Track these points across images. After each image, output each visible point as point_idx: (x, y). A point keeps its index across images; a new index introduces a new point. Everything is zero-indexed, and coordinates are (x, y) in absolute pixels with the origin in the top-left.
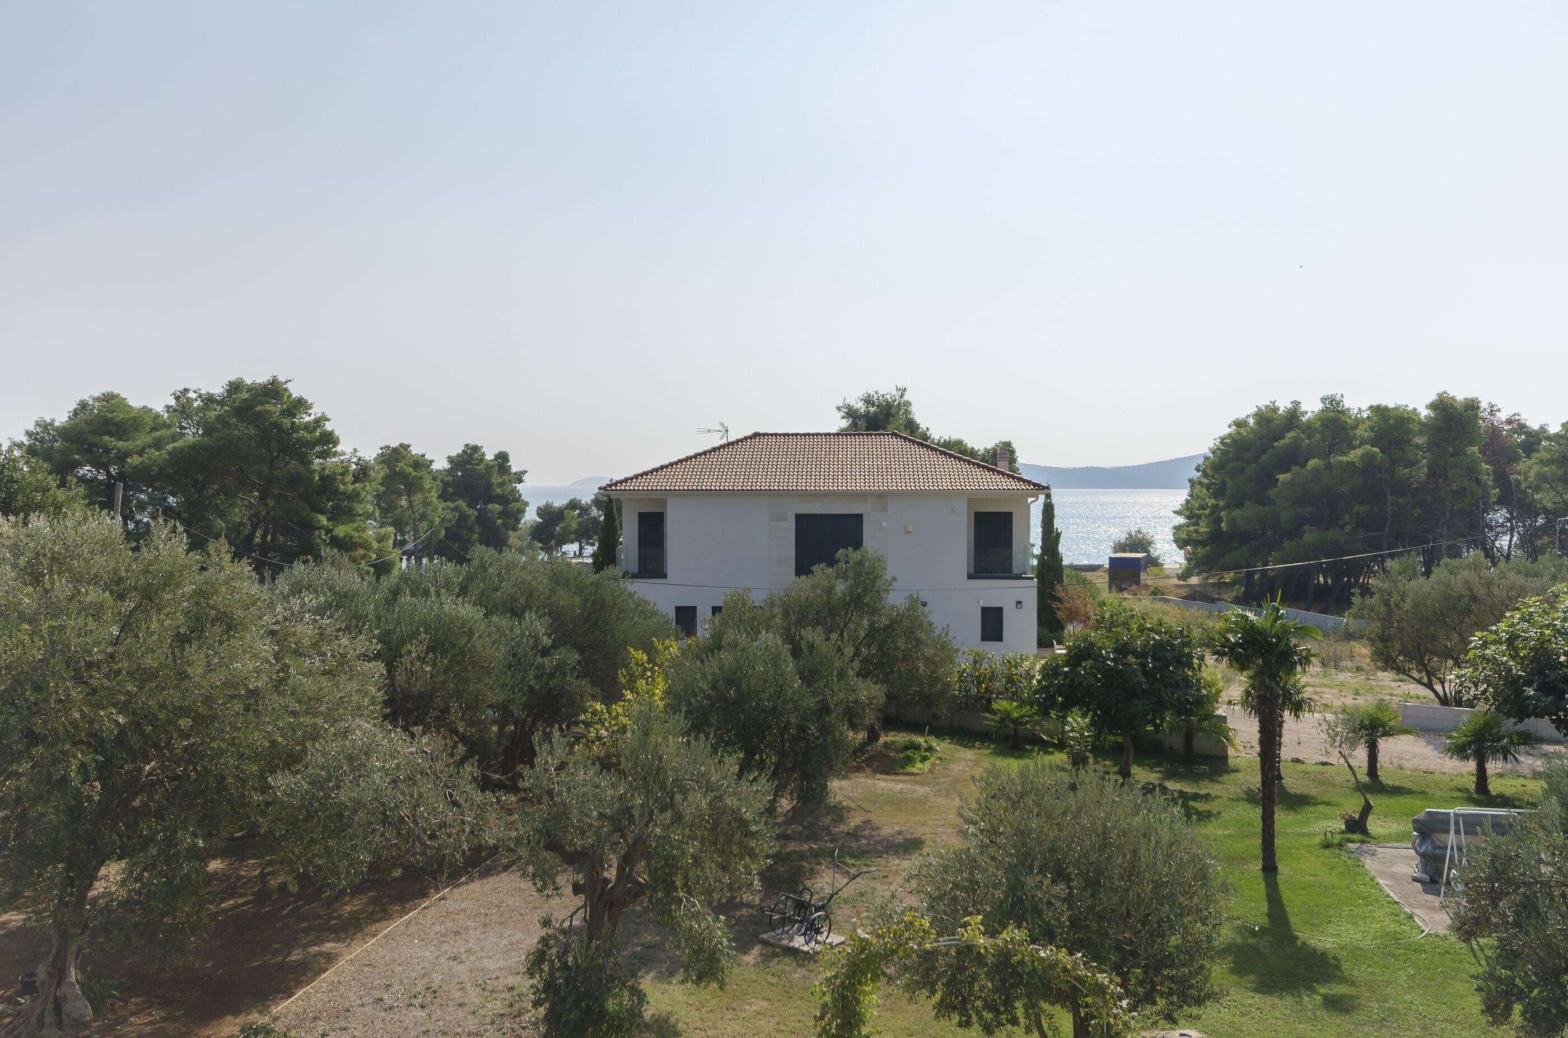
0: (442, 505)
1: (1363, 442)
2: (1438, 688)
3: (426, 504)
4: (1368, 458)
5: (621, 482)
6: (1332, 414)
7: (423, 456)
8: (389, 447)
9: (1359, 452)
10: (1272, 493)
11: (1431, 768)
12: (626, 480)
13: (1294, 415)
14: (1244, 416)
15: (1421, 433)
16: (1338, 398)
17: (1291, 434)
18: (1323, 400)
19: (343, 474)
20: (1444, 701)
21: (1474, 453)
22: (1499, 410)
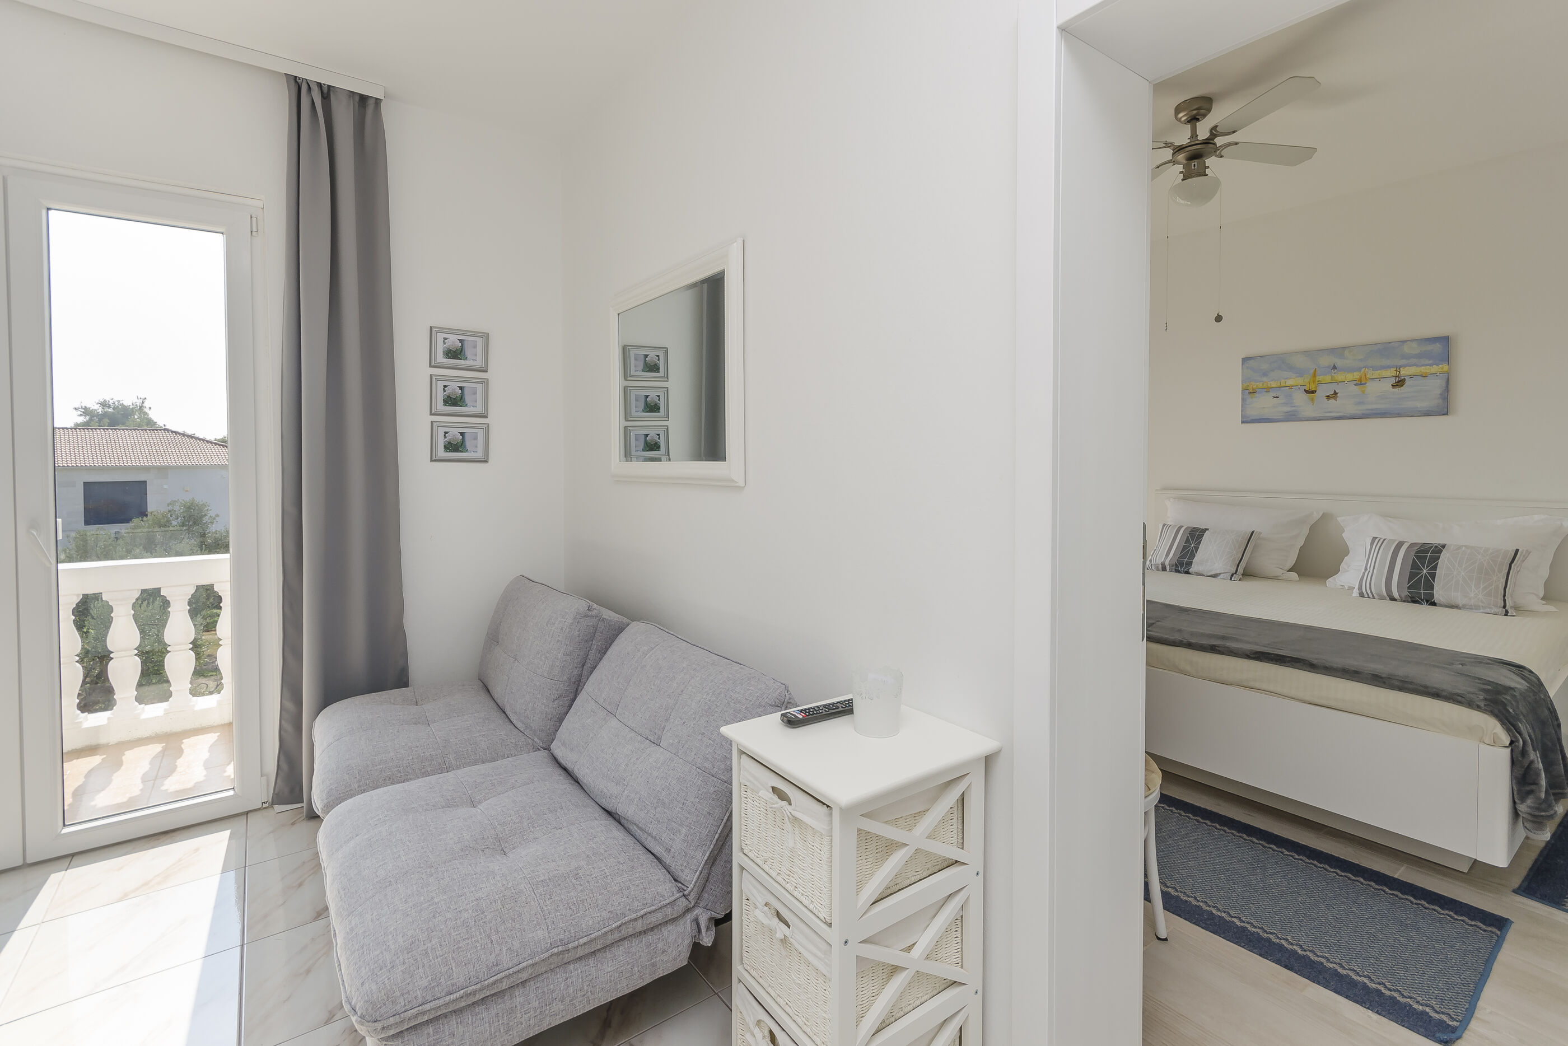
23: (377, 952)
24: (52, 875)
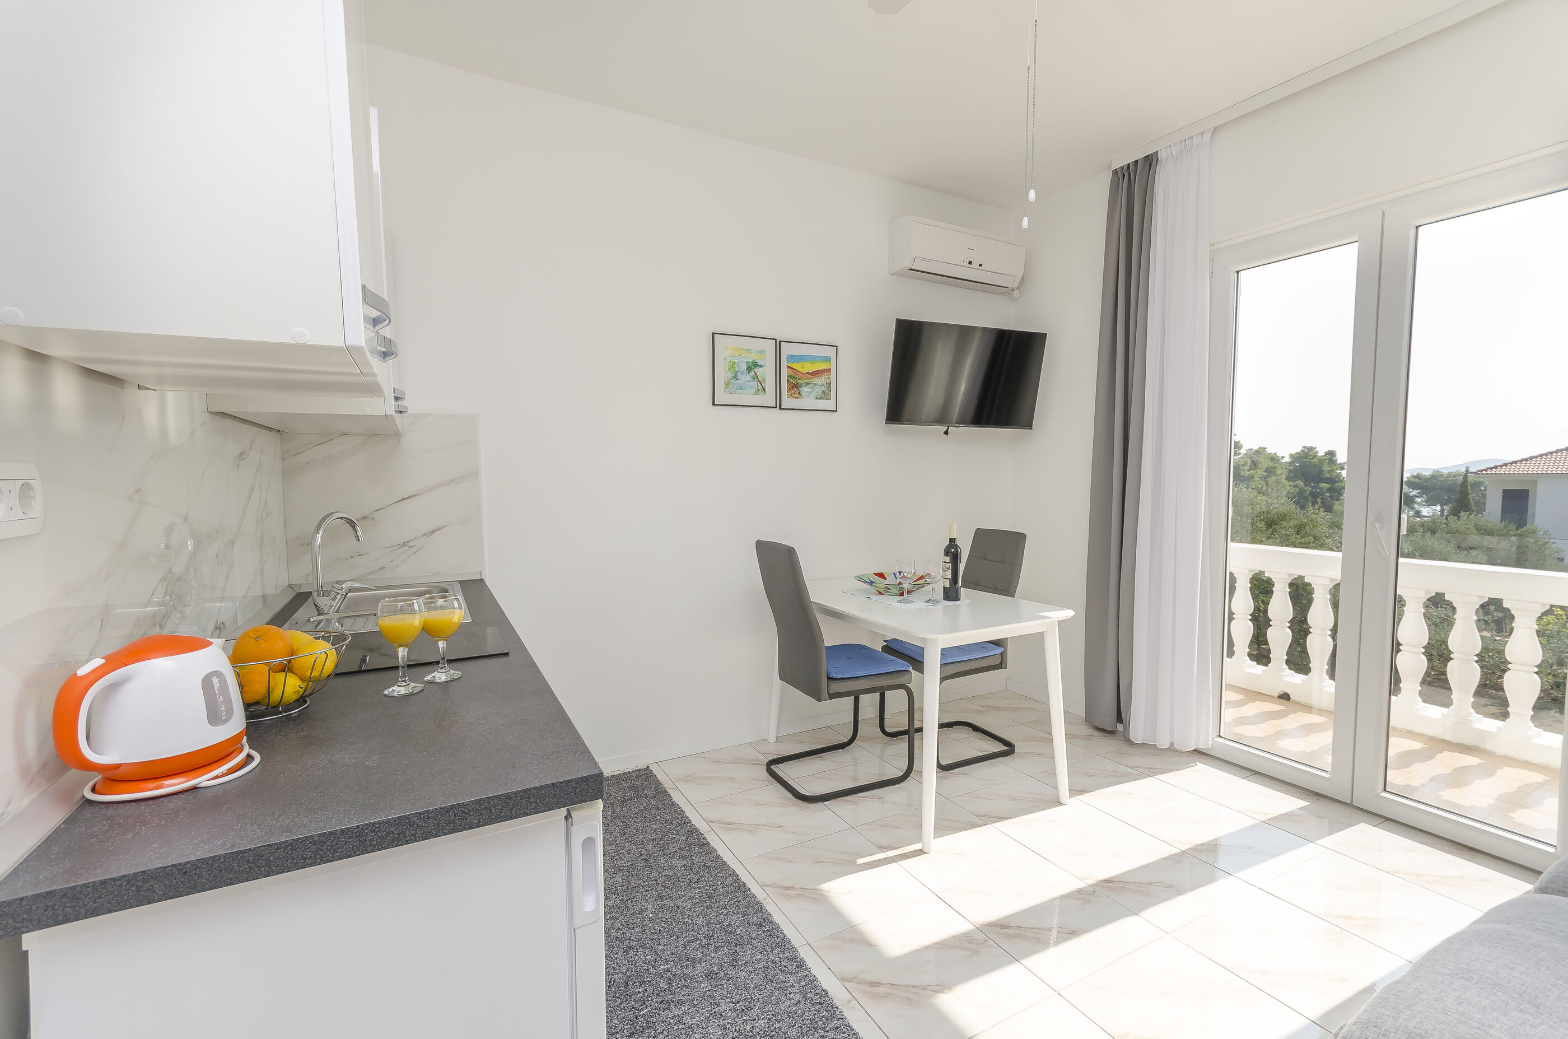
0: (1287, 484)
3: (1278, 482)
5: (1491, 468)
7: (1276, 454)
8: (1252, 449)
12: (1496, 467)
19: (1243, 466)
23: (1387, 1013)
24: (1363, 823)
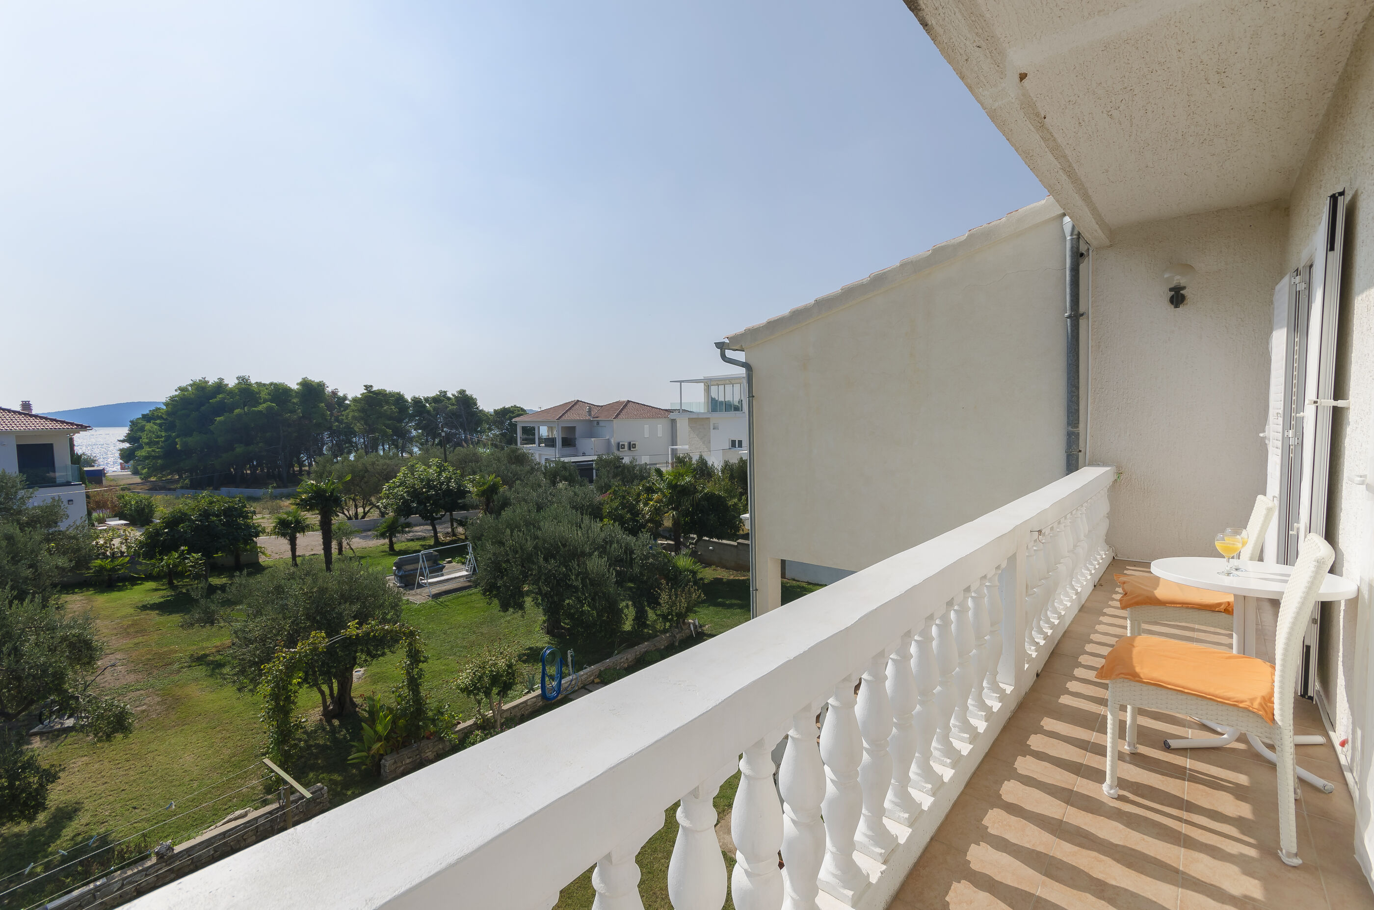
1: (265, 401)
2: (346, 512)
4: (269, 409)
6: (243, 386)
9: (265, 405)
10: (212, 428)
11: (364, 546)
13: (220, 387)
14: (185, 385)
15: (296, 397)
16: (247, 377)
17: (221, 396)
18: (238, 378)
20: (350, 518)
21: (322, 406)
22: (328, 387)
